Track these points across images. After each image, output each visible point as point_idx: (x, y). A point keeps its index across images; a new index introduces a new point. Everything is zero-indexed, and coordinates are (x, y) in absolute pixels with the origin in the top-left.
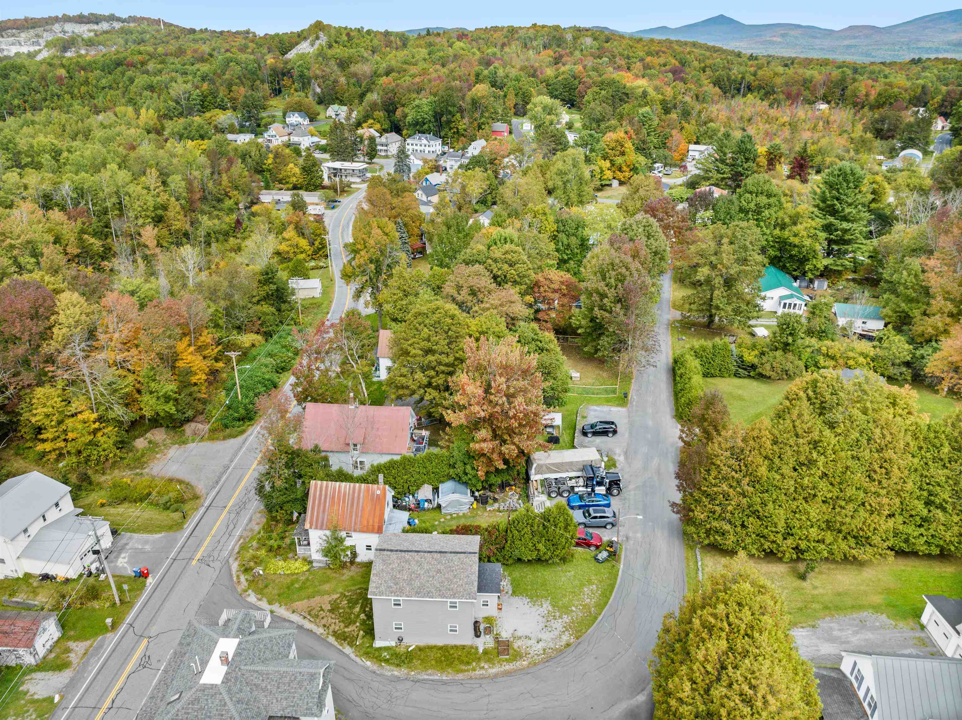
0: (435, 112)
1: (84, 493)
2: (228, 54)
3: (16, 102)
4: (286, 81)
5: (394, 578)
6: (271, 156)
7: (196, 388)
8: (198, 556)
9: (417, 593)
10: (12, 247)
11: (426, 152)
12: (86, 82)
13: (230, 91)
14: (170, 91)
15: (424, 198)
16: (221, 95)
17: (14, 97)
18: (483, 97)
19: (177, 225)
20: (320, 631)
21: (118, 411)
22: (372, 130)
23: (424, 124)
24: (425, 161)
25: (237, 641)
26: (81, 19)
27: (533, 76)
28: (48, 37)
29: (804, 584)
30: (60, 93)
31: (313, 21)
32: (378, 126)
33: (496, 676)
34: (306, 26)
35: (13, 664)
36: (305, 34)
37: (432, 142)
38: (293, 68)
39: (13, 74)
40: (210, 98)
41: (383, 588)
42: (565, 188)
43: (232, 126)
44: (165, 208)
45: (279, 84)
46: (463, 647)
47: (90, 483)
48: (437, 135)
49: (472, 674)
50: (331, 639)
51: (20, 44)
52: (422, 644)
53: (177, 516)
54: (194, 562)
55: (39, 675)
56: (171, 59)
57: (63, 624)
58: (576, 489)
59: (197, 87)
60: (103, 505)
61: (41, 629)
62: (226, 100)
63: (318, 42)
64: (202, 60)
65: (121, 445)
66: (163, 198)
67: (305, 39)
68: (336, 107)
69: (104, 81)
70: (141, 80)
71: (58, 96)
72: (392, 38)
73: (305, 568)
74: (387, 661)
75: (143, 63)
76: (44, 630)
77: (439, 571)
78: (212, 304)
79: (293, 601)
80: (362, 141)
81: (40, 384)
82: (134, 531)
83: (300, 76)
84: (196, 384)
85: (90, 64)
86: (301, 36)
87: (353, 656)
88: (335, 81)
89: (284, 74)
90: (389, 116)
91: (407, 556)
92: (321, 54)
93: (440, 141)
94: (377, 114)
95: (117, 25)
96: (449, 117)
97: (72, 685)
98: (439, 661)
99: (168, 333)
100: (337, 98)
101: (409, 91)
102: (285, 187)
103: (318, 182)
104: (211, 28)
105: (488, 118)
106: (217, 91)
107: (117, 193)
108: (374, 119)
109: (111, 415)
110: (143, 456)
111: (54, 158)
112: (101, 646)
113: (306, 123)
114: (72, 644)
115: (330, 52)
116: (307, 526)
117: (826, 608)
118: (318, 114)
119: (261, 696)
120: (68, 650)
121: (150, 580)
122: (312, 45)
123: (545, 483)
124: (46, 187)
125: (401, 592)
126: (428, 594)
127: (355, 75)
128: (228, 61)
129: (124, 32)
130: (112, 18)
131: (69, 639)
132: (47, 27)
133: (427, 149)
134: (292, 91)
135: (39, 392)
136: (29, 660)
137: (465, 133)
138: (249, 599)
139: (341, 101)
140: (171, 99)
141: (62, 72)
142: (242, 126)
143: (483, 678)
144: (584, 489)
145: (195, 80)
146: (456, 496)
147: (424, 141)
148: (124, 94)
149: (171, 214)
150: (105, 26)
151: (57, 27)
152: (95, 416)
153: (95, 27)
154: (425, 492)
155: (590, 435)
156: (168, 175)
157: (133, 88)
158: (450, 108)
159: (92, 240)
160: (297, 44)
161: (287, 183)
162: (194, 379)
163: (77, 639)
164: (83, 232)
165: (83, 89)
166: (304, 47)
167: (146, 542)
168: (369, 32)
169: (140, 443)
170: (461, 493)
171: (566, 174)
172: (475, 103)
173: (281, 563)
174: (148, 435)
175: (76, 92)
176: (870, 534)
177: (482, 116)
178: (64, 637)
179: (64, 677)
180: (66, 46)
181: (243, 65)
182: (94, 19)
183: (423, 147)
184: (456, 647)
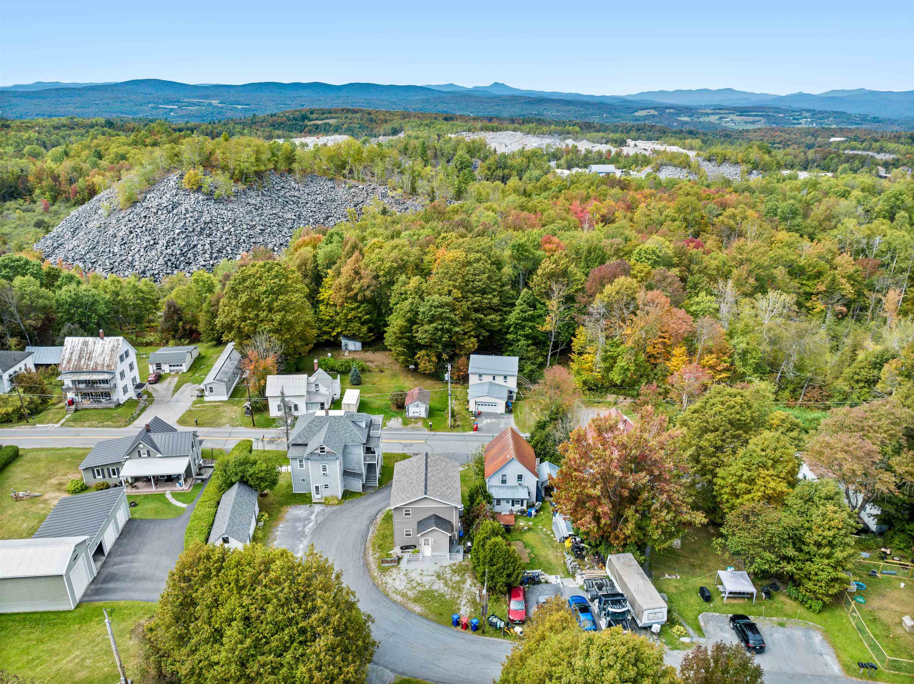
169: (611, 397)
174: (622, 397)
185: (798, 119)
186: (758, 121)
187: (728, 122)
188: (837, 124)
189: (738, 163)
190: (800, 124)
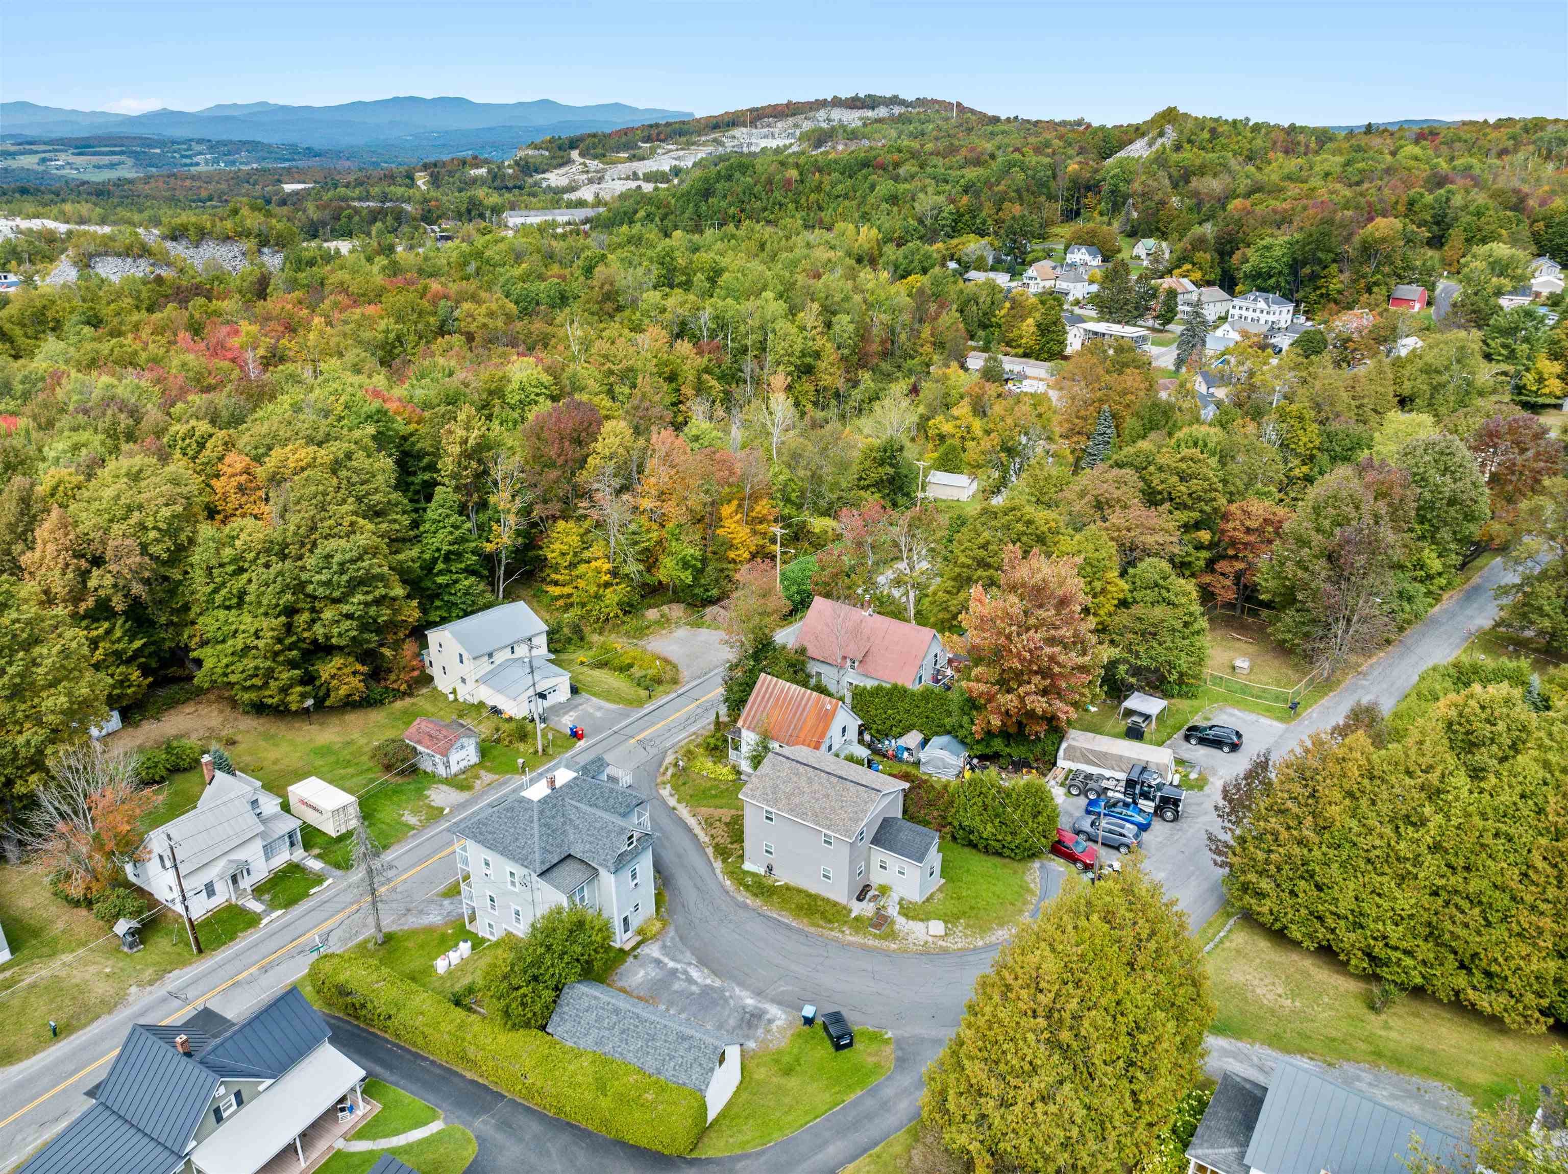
0: (1294, 259)
1: (572, 648)
2: (1017, 156)
3: (732, 210)
4: (1090, 199)
5: (775, 787)
6: (1008, 305)
7: (731, 566)
8: (641, 737)
9: (791, 811)
10: (611, 372)
11: (1262, 321)
12: (818, 189)
13: (1000, 209)
14: (916, 205)
15: (1203, 389)
16: (983, 214)
17: (730, 205)
18: (1384, 240)
19: (826, 380)
20: (703, 838)
21: (633, 568)
22: (1185, 281)
23: (1270, 277)
24: (1245, 335)
25: (575, 775)
26: (854, 103)
27: (1515, 208)
28: (807, 126)
29: (1372, 1017)
30: (784, 201)
31: (1161, 108)
32: (1198, 275)
33: (851, 944)
34: (1148, 118)
35: (429, 770)
36: (1144, 128)
37: (1275, 307)
38: (1104, 180)
39: (737, 175)
40: (967, 217)
41: (758, 793)
42: (1432, 396)
43: (981, 259)
44: (817, 355)
45: (1078, 202)
46: (835, 904)
47: (582, 639)
48: (1288, 296)
49: (826, 932)
50: (710, 851)
51: (773, 136)
52: (792, 884)
53: (644, 693)
54: (633, 741)
55: (444, 788)
56: (934, 160)
57: (484, 752)
58: (1110, 794)
59: (953, 201)
60: (582, 663)
61: (458, 744)
62: (990, 222)
63: (1160, 141)
64: (977, 162)
65: (629, 608)
66: (820, 341)
67: (1143, 135)
68: (1150, 242)
69: (840, 187)
70: (885, 187)
71: (781, 205)
72: (1301, 138)
73: (731, 777)
74: (747, 887)
75: (897, 165)
76: (463, 747)
77: (827, 796)
78: (786, 470)
79: (699, 806)
80: (1154, 296)
81: (566, 518)
82: (594, 695)
83: (1112, 192)
84: (734, 561)
85: (828, 165)
86: (1138, 131)
87: (718, 871)
88: (1163, 203)
89: (1089, 188)
90: (1222, 261)
91: (802, 769)
92: (1160, 160)
93: (1291, 307)
94: (1200, 256)
95: (897, 110)
96: (1317, 268)
97: (463, 806)
98: (800, 908)
99: (706, 487)
100: (1158, 229)
101: (1264, 223)
102: (1013, 351)
103: (1056, 348)
104: (1023, 116)
105: (1389, 275)
106: (980, 208)
107: (762, 327)
108: (1194, 264)
109: (626, 570)
110: (648, 627)
111: (709, 279)
112: (505, 783)
113: (1095, 263)
114: (483, 773)
115: (1175, 157)
116: (740, 724)
117: (1379, 1054)
118: (1119, 251)
119: (571, 831)
120: (477, 777)
121: (582, 744)
122: (1150, 145)
123: (1071, 775)
124: (683, 312)
125: (776, 802)
126: (803, 815)
127: (1196, 194)
128: (1011, 165)
129: (903, 119)
130: (894, 101)
131: (484, 768)
132: (811, 114)
133: (1263, 318)
134: (1096, 214)
135: (561, 525)
136: (441, 771)
137: (1340, 297)
138: (662, 792)
139: (1163, 233)
140: (914, 217)
141: (793, 173)
142: (998, 261)
143: (836, 940)
144: (1121, 796)
145: (954, 191)
146: (944, 754)
147: (1262, 305)
148: (859, 206)
149: (822, 365)
150: (882, 112)
151: (822, 114)
152: (607, 566)
153: (870, 114)
154: (912, 739)
155: (1193, 741)
156: (834, 313)
157: (871, 199)
158: (1320, 254)
159: (714, 383)
160: (1131, 142)
161: (1019, 346)
162: (732, 555)
163: (490, 770)
164: (707, 370)
165: (813, 197)
166: (1139, 150)
167: (600, 708)
168: (1257, 128)
169: (652, 614)
170: (953, 753)
171: (1438, 372)
172: (1368, 250)
173: (710, 765)
174: (665, 608)
175: (803, 201)
176: (1509, 973)
177: (1377, 271)
178: (480, 765)
179: (464, 796)
180: (820, 138)
181: (1030, 172)
182: (871, 102)
183: (1258, 314)
184: (828, 901)
185: (189, 157)
186: (119, 164)
187: (62, 167)
188: (257, 161)
189: (228, 238)
190: (197, 164)
